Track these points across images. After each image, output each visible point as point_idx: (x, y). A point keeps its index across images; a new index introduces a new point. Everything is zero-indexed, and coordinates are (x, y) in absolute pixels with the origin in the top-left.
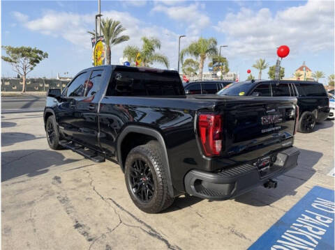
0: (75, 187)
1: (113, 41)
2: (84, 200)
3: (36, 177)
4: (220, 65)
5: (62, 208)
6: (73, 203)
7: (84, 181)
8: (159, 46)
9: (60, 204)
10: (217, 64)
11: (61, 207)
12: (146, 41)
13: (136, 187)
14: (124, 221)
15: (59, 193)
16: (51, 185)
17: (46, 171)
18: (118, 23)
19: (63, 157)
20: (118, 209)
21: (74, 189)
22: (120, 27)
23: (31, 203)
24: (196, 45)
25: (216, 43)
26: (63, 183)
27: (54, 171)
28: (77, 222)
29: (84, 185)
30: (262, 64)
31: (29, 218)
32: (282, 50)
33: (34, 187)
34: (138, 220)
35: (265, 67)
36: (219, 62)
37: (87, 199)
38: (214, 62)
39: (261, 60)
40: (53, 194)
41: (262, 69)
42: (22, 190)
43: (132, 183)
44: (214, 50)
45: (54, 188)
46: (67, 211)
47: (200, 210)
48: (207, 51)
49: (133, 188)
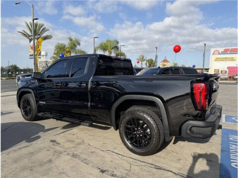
0: (74, 146)
2: (90, 153)
3: (34, 142)
5: (79, 161)
6: (83, 156)
7: (77, 141)
8: (79, 44)
9: (74, 159)
11: (77, 160)
12: (71, 40)
13: (131, 139)
14: (132, 163)
15: (65, 151)
16: (53, 147)
17: (39, 137)
18: (42, 25)
19: (43, 127)
21: (75, 147)
23: (50, 161)
24: (105, 44)
25: (118, 43)
26: (62, 144)
28: (100, 169)
29: (79, 144)
30: (143, 58)
31: (59, 172)
33: (40, 150)
34: (141, 161)
35: (144, 60)
37: (92, 152)
39: (142, 55)
40: (61, 153)
41: (142, 61)
42: (33, 153)
43: (127, 137)
44: (116, 48)
45: (58, 148)
46: (85, 163)
48: (112, 48)
49: (128, 140)
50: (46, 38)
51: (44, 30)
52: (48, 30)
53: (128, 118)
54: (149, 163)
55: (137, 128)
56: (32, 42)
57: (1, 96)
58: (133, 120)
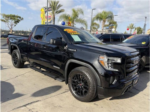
1: (56, 12)
4: (113, 26)
10: (112, 25)
12: (74, 11)
18: (58, 2)
24: (101, 14)
30: (132, 26)
38: (110, 24)
39: (132, 24)
41: (132, 29)
44: (111, 17)
48: (106, 18)
51: (60, 6)
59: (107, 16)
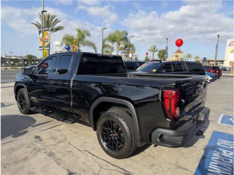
0: (55, 143)
1: (52, 30)
2: (67, 153)
3: (20, 137)
4: (129, 50)
5: (52, 161)
6: (59, 156)
7: (60, 138)
8: (89, 35)
9: (50, 158)
10: (128, 48)
12: (79, 31)
13: (107, 141)
14: (103, 167)
15: (44, 149)
16: (35, 143)
17: (26, 132)
18: (55, 17)
19: (35, 121)
20: (94, 158)
21: (55, 145)
22: (56, 20)
23: (26, 159)
24: (114, 35)
25: (127, 34)
26: (44, 140)
27: (32, 132)
28: (69, 171)
29: (60, 142)
30: (155, 49)
31: (29, 171)
32: (179, 42)
33: (22, 145)
34: (112, 165)
35: (156, 51)
36: (129, 47)
37: (68, 152)
38: (126, 47)
39: (154, 46)
40: (40, 150)
41: (154, 52)
42: (13, 149)
43: (103, 138)
44: (126, 39)
45: (39, 145)
46: (57, 163)
47: (151, 154)
48: (121, 40)
49: (104, 142)
50: (58, 29)
52: (60, 21)
53: (104, 120)
54: (120, 168)
55: (113, 131)
56: (41, 34)
57: (2, 88)
58: (109, 122)
59: (122, 38)
